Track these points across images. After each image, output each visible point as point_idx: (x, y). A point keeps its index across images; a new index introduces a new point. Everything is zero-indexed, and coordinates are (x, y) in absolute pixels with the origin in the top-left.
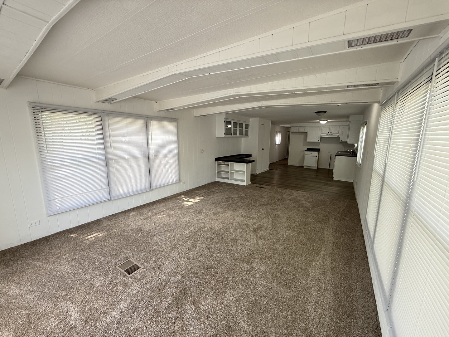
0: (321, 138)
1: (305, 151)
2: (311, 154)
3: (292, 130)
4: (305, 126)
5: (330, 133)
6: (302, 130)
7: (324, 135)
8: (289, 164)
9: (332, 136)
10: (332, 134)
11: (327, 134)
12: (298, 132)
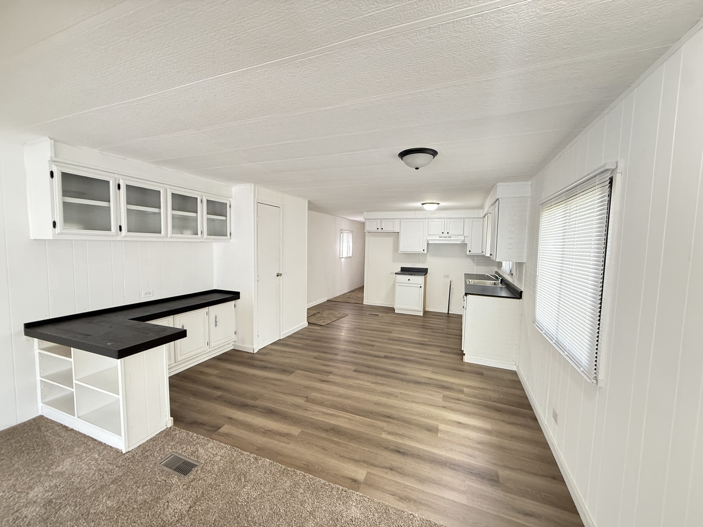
0: (428, 244)
1: (396, 274)
2: (410, 282)
3: (370, 227)
4: (393, 219)
5: (445, 234)
6: (388, 227)
7: (435, 239)
8: (365, 302)
9: (451, 240)
10: (451, 237)
11: (440, 237)
12: (380, 230)
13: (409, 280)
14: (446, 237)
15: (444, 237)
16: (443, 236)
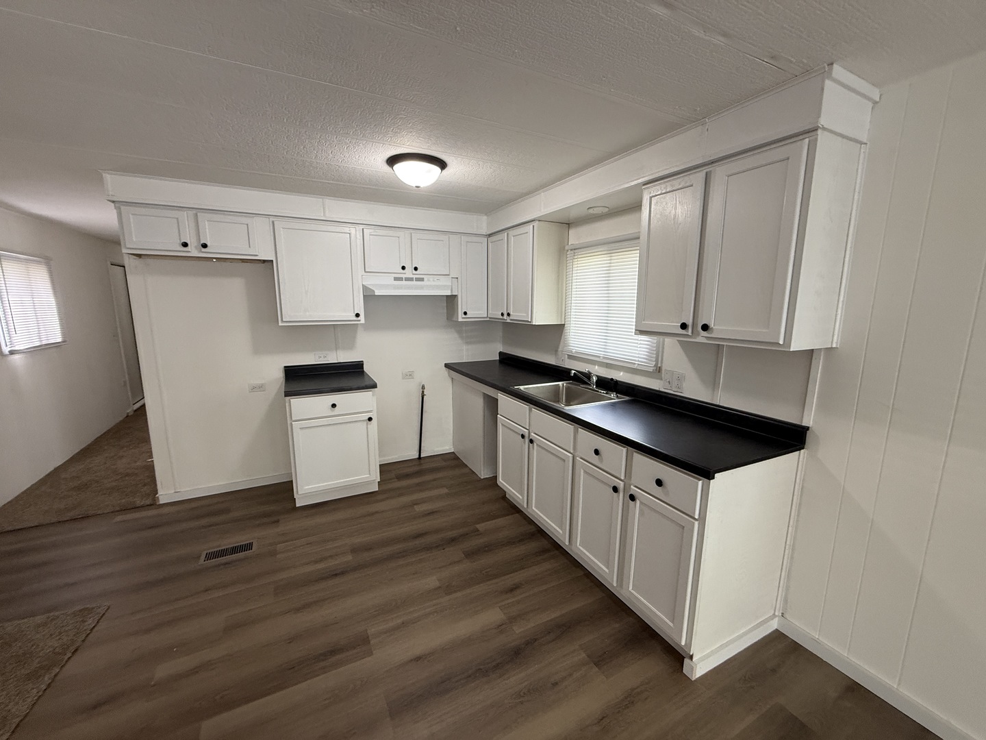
0: (367, 298)
2: (337, 411)
5: (409, 273)
6: (228, 242)
7: (385, 286)
9: (422, 288)
10: (422, 280)
11: (396, 279)
12: (193, 251)
13: (334, 406)
14: (411, 279)
15: (408, 279)
16: (404, 276)
